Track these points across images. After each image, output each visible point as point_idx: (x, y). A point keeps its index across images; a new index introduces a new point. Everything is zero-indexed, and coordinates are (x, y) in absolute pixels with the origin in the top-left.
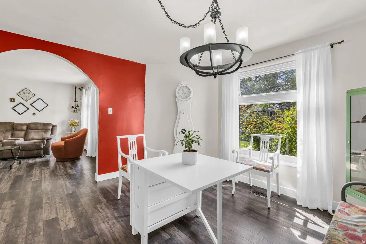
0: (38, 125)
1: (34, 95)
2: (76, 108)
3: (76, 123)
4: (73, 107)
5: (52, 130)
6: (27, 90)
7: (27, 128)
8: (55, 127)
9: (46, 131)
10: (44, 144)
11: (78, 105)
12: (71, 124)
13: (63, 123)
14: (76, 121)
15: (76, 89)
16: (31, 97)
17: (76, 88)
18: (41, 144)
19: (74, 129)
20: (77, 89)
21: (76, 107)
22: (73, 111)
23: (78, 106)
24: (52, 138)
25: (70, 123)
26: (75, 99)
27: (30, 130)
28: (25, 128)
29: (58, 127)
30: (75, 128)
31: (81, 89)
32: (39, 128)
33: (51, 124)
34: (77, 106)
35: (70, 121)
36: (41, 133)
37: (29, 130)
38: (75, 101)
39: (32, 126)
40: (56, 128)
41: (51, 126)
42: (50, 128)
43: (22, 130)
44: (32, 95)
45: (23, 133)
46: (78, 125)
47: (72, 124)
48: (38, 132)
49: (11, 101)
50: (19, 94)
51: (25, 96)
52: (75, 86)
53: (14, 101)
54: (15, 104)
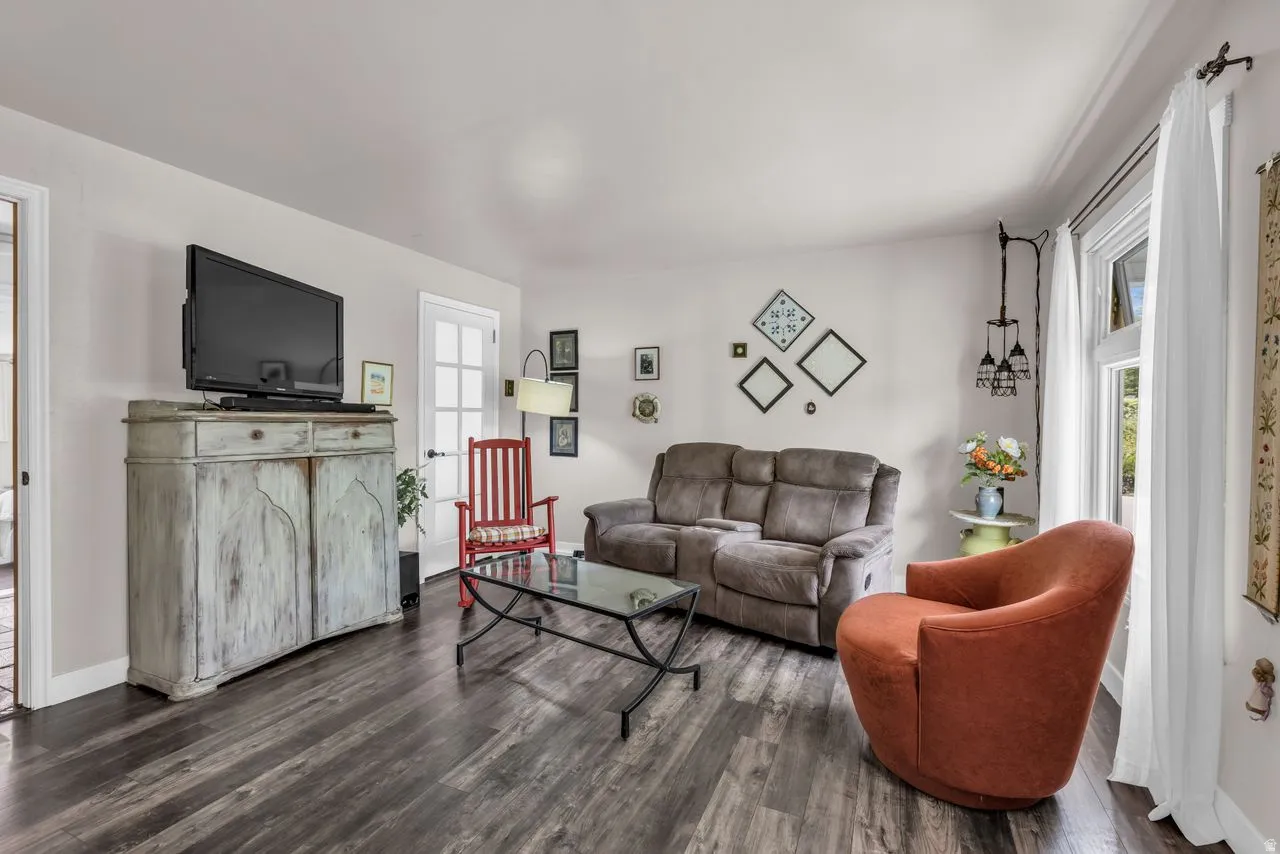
0: (815, 464)
1: (809, 318)
2: (1005, 366)
3: (1008, 457)
4: (988, 360)
5: (875, 492)
6: (785, 298)
7: (775, 474)
8: (891, 479)
9: (845, 495)
10: (821, 582)
11: (1017, 346)
12: (978, 466)
13: (933, 454)
14: (1010, 446)
15: (1004, 247)
16: (798, 329)
17: (1004, 240)
18: (810, 580)
19: (992, 500)
20: (1010, 244)
21: (1005, 361)
22: (987, 384)
23: (1018, 350)
24: (861, 549)
25: (968, 458)
26: (1003, 308)
27: (782, 487)
28: (766, 472)
29: (902, 478)
30: (1001, 491)
31: (1039, 243)
32: (821, 478)
33: (870, 459)
34: (1013, 353)
35: (971, 446)
36: (824, 507)
37: (780, 483)
38: (1003, 323)
39: (792, 466)
40: (896, 483)
41: (870, 471)
42: (867, 482)
43: (756, 483)
44: (803, 319)
45: (760, 494)
46: (1023, 474)
47: (984, 464)
48: (814, 497)
49: (736, 355)
50: (760, 322)
51: (778, 328)
52: (1002, 229)
53: (744, 355)
54: (746, 364)
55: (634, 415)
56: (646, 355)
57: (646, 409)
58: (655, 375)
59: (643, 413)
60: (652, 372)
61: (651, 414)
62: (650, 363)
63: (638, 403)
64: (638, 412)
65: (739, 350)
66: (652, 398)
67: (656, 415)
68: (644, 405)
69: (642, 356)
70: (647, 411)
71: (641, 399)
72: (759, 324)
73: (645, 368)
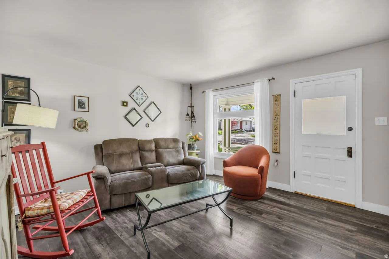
1: (147, 97)
5: (183, 148)
6: (140, 88)
7: (156, 147)
9: (178, 150)
16: (144, 100)
17: (191, 88)
27: (161, 150)
28: (153, 147)
36: (175, 154)
37: (159, 149)
43: (151, 151)
44: (145, 97)
45: (154, 154)
48: (171, 152)
49: (124, 105)
50: (132, 95)
51: (138, 98)
52: (191, 85)
53: (127, 105)
54: (127, 109)
55: (74, 128)
56: (81, 100)
57: (81, 125)
58: (86, 109)
59: (79, 127)
60: (85, 108)
61: (85, 127)
62: (84, 104)
63: (77, 122)
64: (77, 127)
65: (124, 104)
66: (85, 120)
67: (88, 128)
68: (80, 123)
69: (79, 100)
70: (82, 126)
71: (79, 120)
72: (132, 96)
73: (81, 106)
